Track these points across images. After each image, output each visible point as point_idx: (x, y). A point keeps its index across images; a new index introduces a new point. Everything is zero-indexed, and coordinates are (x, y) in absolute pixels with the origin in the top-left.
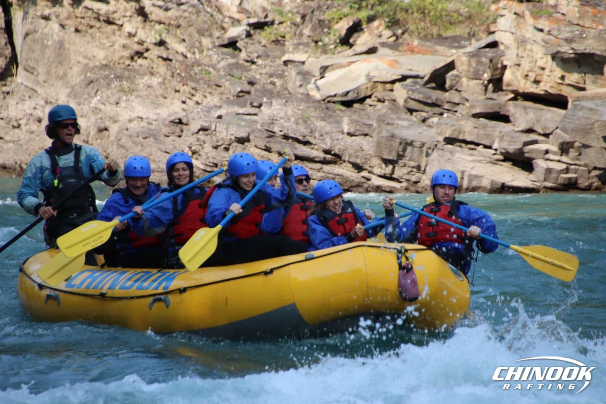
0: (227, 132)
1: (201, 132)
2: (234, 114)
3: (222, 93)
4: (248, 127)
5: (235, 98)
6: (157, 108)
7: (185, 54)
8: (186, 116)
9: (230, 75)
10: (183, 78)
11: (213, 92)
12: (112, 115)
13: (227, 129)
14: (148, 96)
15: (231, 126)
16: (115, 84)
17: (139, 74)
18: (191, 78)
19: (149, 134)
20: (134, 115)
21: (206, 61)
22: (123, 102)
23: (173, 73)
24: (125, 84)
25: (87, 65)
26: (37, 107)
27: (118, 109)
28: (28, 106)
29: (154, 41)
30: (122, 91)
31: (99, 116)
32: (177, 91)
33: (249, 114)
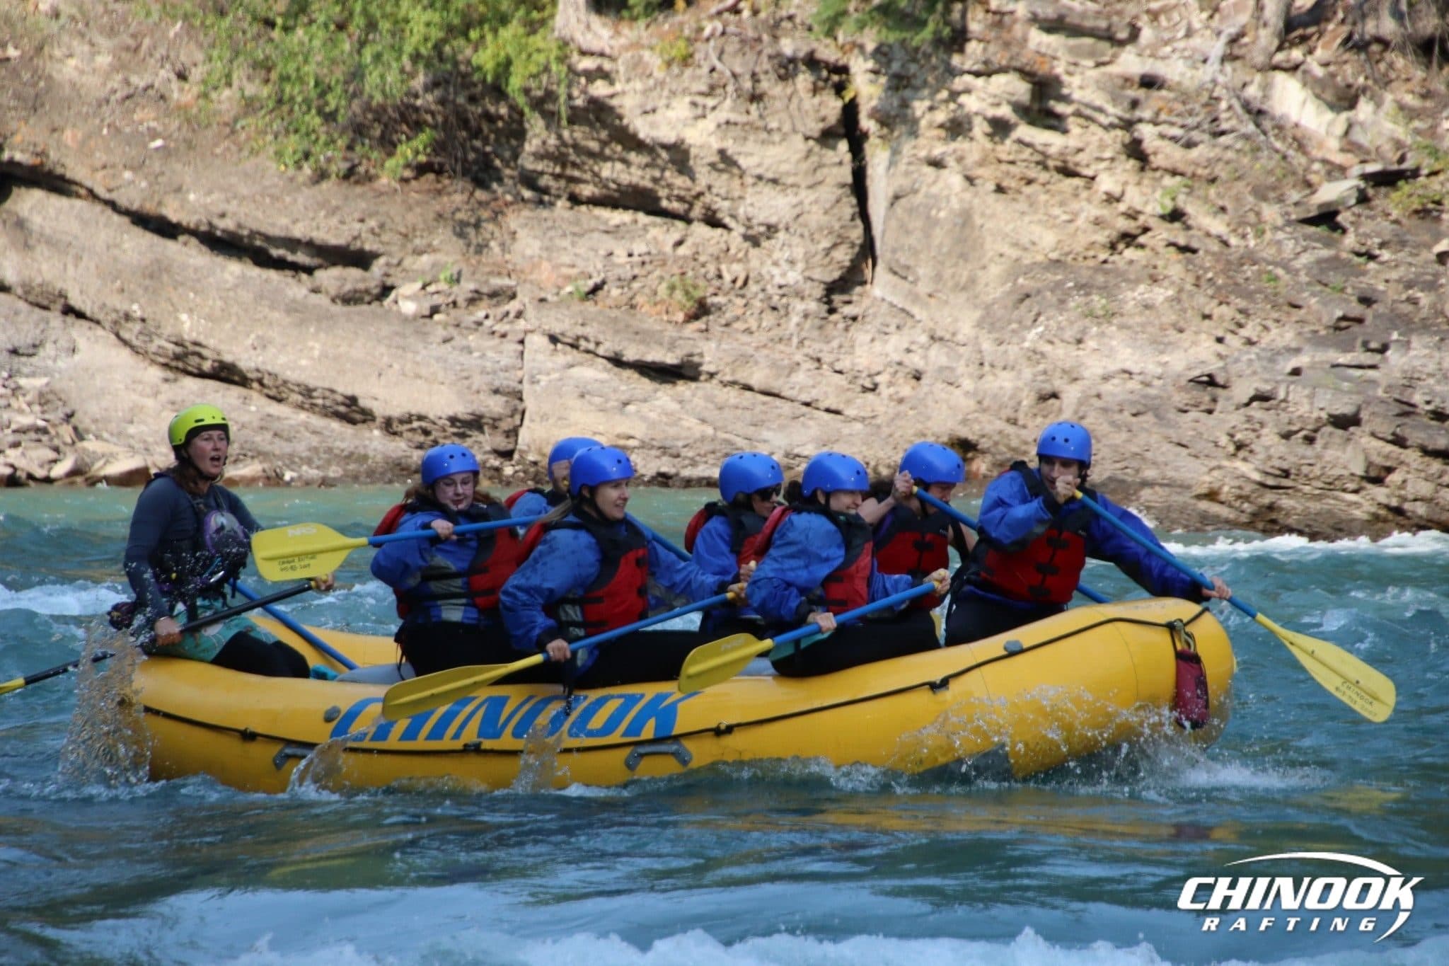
0: (1312, 404)
1: (1255, 404)
2: (1328, 366)
3: (1302, 322)
4: (1359, 393)
5: (1331, 331)
6: (1162, 352)
7: (1225, 238)
8: (1224, 369)
9: (1320, 282)
10: (1219, 289)
11: (1284, 319)
12: (1067, 366)
13: (1311, 397)
14: (1143, 325)
15: (1320, 391)
16: (1076, 301)
17: (1127, 281)
18: (1238, 290)
19: (1145, 406)
20: (1113, 367)
21: (1268, 253)
22: (1091, 338)
23: (1198, 278)
24: (1098, 301)
25: (1017, 260)
26: (913, 347)
27: (1081, 353)
28: (894, 346)
29: (1160, 211)
30: (1091, 314)
31: (1041, 367)
32: (1207, 317)
33: (1360, 367)
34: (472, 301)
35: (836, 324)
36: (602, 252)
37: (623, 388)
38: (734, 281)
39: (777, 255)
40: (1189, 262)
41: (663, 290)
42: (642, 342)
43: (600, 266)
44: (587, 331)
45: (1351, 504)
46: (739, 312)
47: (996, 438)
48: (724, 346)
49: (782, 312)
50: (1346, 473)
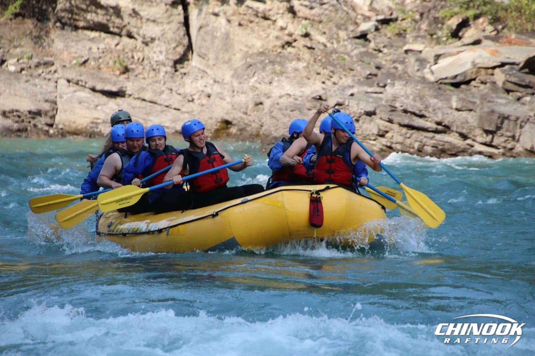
0: (358, 107)
2: (364, 93)
3: (354, 76)
4: (376, 103)
5: (365, 79)
6: (302, 87)
7: (325, 44)
8: (325, 93)
9: (361, 61)
10: (323, 63)
11: (347, 74)
12: (266, 93)
13: (358, 104)
14: (295, 77)
15: (361, 102)
16: (269, 68)
17: (289, 60)
18: (330, 63)
19: (295, 107)
20: (283, 93)
21: (342, 49)
22: (275, 82)
23: (315, 59)
24: (278, 68)
25: (247, 52)
26: (208, 85)
27: (271, 87)
28: (200, 84)
29: (301, 33)
30: (274, 72)
31: (256, 93)
32: (319, 74)
33: (376, 93)
34: (38, 65)
35: (178, 76)
36: (87, 48)
37: (96, 100)
38: (139, 59)
39: (155, 49)
40: (312, 53)
41: (111, 63)
42: (103, 82)
43: (86, 53)
44: (83, 78)
45: (373, 145)
46: (140, 71)
47: (239, 119)
48: (135, 84)
49: (157, 71)
50: (370, 133)
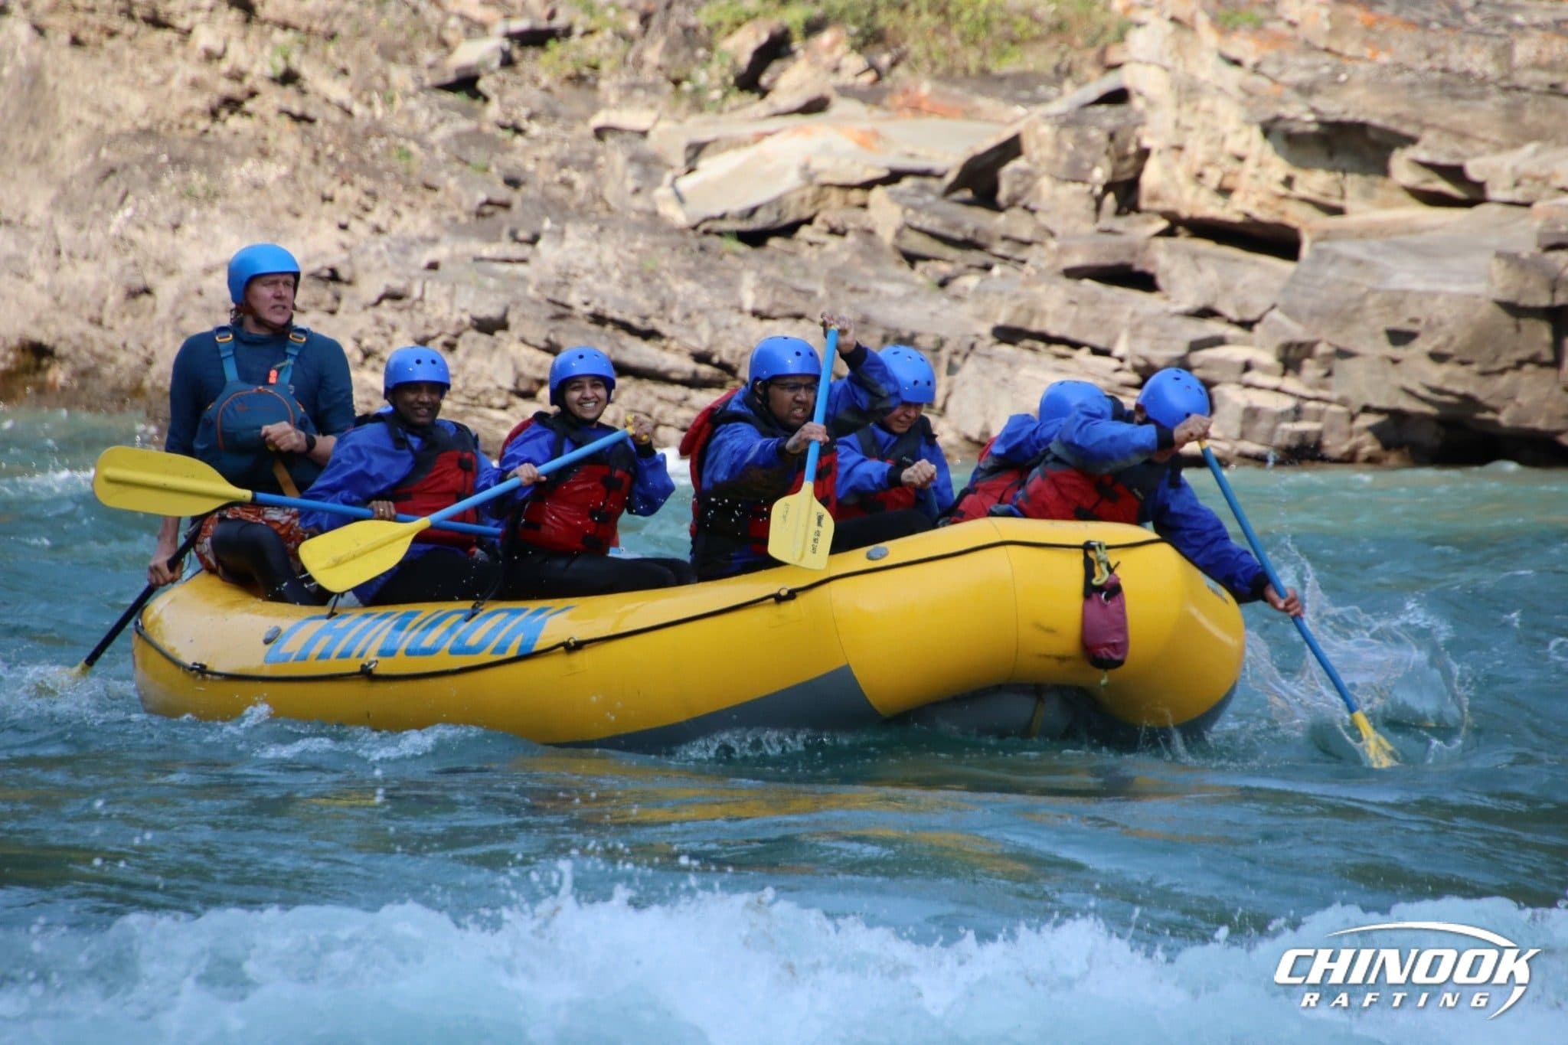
0: (452, 304)
1: (385, 303)
2: (469, 260)
3: (439, 207)
4: (506, 291)
5: (473, 218)
7: (347, 105)
8: (350, 262)
9: (459, 159)
10: (341, 167)
11: (418, 201)
12: (162, 256)
13: (451, 296)
14: (252, 211)
15: (461, 289)
16: (171, 179)
17: (233, 155)
18: (363, 167)
20: (217, 257)
21: (399, 124)
22: (191, 223)
23: (316, 153)
24: (198, 179)
25: (100, 129)
27: (178, 241)
29: (269, 72)
30: (188, 194)
31: (131, 257)
32: (327, 199)
33: (507, 261)
45: (496, 422)
47: (77, 342)
50: (492, 386)
